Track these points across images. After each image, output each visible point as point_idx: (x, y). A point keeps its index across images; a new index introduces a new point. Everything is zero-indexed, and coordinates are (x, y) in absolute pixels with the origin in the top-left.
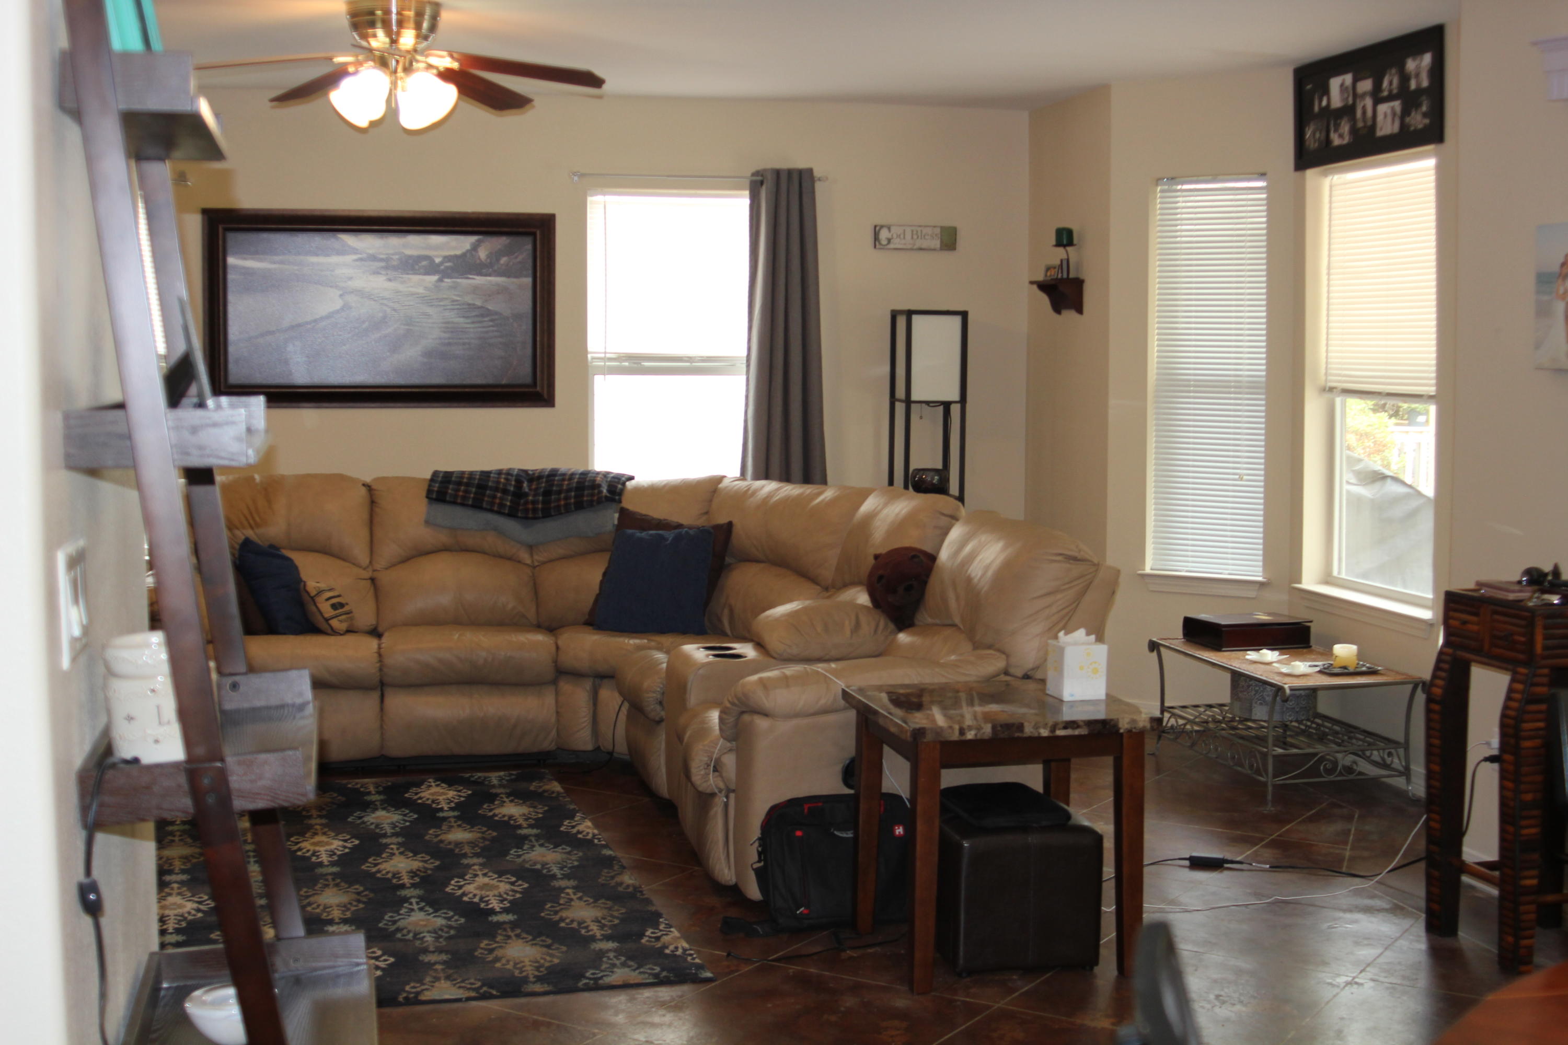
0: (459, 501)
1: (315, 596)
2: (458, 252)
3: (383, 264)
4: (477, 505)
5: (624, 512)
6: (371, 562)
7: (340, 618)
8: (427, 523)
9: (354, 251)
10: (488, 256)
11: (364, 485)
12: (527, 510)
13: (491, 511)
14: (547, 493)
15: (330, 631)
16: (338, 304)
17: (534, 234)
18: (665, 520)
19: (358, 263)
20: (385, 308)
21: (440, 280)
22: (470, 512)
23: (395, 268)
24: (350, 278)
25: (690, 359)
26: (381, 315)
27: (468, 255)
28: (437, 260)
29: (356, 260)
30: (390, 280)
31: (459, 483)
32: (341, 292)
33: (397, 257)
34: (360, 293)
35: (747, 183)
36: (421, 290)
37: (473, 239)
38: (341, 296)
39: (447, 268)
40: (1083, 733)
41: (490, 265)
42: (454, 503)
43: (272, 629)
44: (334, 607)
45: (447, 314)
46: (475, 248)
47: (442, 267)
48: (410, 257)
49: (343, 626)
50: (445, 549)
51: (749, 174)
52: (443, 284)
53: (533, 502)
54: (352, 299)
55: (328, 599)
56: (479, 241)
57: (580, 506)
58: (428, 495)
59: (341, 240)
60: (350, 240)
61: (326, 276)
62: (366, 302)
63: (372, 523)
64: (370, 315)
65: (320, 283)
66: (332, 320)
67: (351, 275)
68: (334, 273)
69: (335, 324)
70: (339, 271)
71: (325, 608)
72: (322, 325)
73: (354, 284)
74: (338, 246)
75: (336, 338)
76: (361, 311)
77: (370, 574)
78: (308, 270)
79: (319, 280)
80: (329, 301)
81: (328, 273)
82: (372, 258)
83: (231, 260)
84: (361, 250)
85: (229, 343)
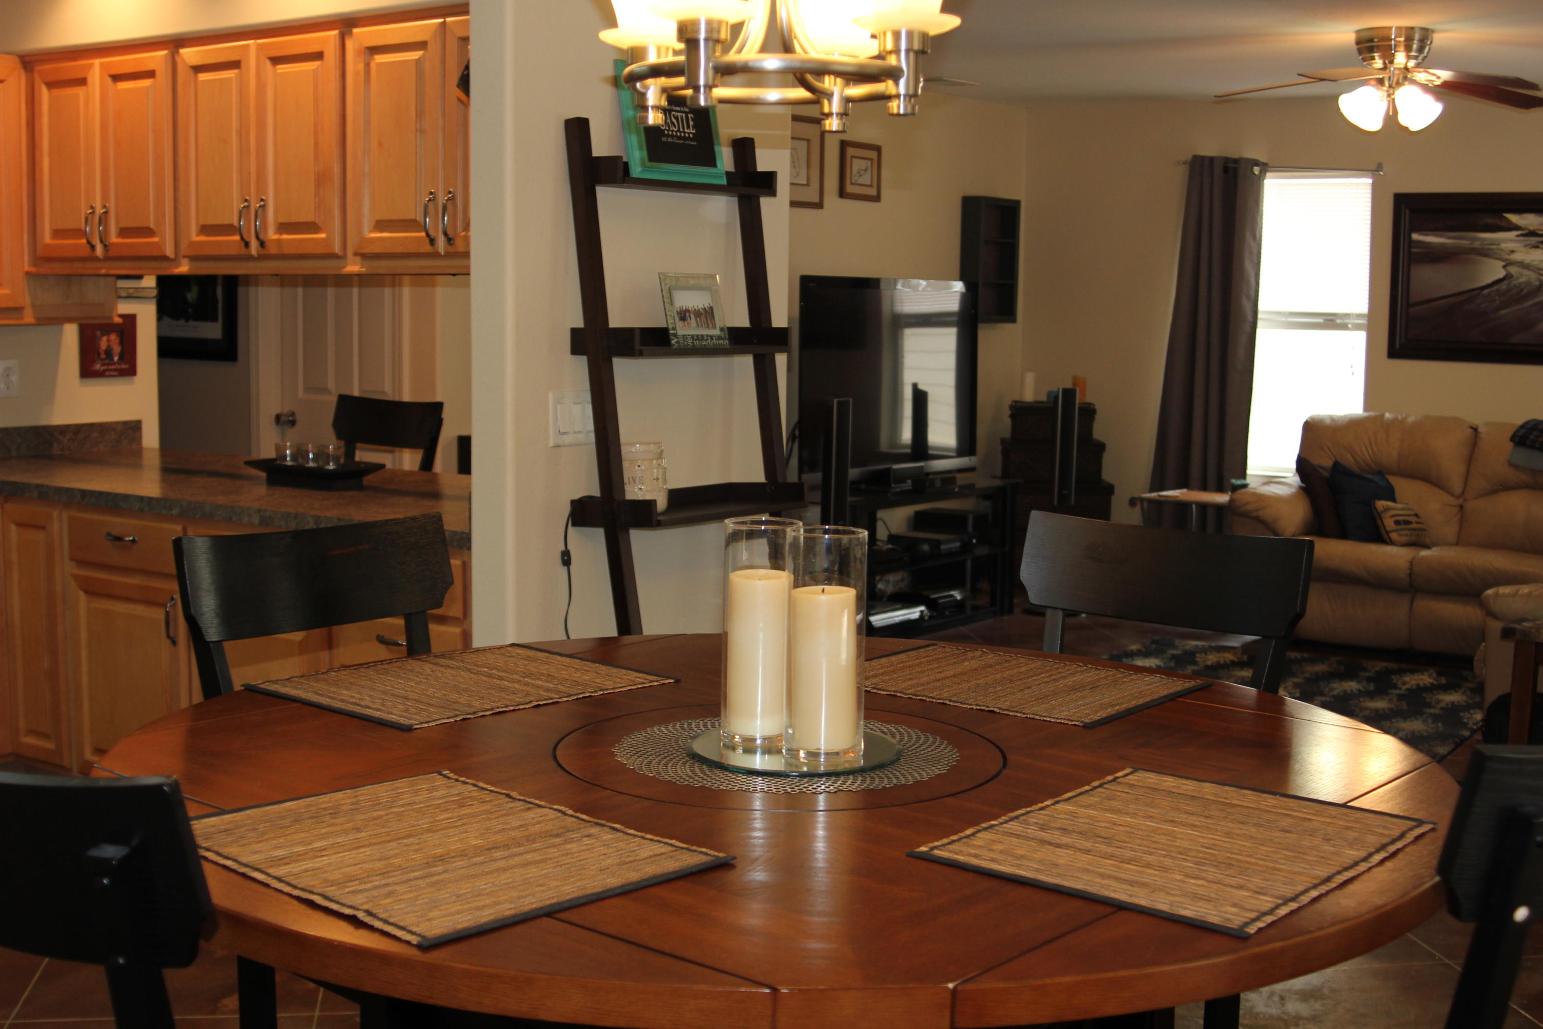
0: (1537, 445)
1: (1382, 512)
3: (1540, 239)
6: (1463, 493)
7: (1401, 532)
8: (1511, 464)
9: (1516, 228)
11: (1471, 427)
15: (1388, 541)
16: (1501, 274)
19: (1521, 238)
24: (1513, 252)
26: (1537, 283)
29: (1518, 236)
31: (1541, 431)
32: (1503, 264)
34: (1522, 265)
38: (1504, 267)
42: (1532, 448)
43: (1344, 535)
44: (1397, 523)
49: (1403, 539)
50: (1524, 486)
54: (1513, 270)
55: (1393, 516)
58: (1513, 439)
59: (1506, 218)
60: (1514, 218)
61: (1492, 249)
62: (1526, 272)
63: (1470, 460)
64: (1528, 283)
65: (1487, 255)
66: (1495, 288)
67: (1514, 249)
68: (1499, 247)
69: (1497, 291)
70: (1503, 246)
71: (1389, 523)
72: (1486, 292)
73: (1517, 257)
74: (1503, 224)
75: (1497, 302)
76: (1521, 280)
77: (1460, 501)
78: (1476, 244)
79: (1486, 253)
80: (1493, 271)
81: (1494, 247)
82: (1532, 234)
83: (1415, 236)
84: (1523, 226)
85: (1409, 305)
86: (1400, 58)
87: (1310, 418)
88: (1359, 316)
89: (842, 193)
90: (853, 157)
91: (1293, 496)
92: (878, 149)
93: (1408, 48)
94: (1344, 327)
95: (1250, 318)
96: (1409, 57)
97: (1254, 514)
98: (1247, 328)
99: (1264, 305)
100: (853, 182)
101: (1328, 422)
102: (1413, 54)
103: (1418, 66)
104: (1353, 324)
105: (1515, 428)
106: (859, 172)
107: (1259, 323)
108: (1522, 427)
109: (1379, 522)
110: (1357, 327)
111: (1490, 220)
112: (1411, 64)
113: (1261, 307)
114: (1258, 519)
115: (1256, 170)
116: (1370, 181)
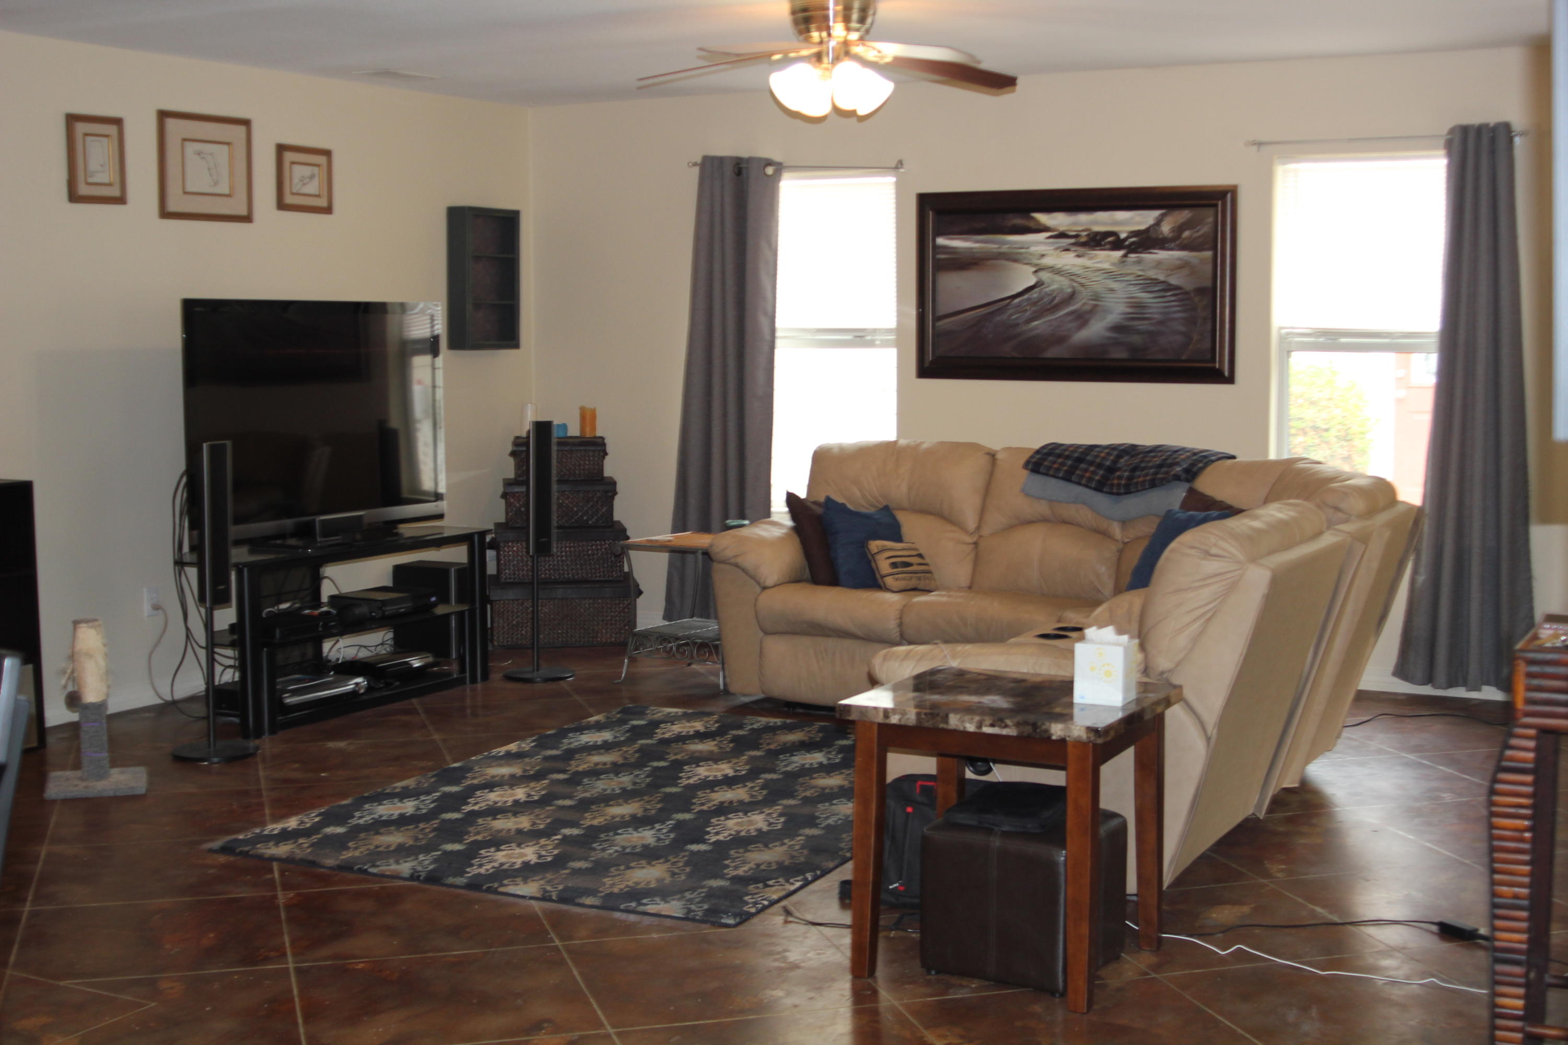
0: (1051, 473)
1: (876, 553)
2: (1142, 227)
3: (1072, 241)
4: (1067, 478)
5: (1192, 492)
6: (978, 529)
7: (897, 576)
8: (1026, 493)
9: (1045, 229)
10: (1173, 230)
11: (989, 454)
12: (1112, 485)
13: (1079, 484)
14: (1134, 470)
15: (884, 587)
16: (1032, 281)
17: (1216, 206)
18: (1221, 502)
19: (1051, 240)
20: (1075, 284)
21: (1125, 256)
22: (1062, 483)
23: (1083, 245)
24: (1043, 256)
25: (1388, 335)
26: (1069, 290)
27: (1151, 229)
28: (1123, 236)
29: (1048, 238)
30: (1078, 256)
31: (1059, 456)
32: (1034, 269)
33: (1085, 233)
35: (1442, 142)
36: (1106, 266)
37: (1156, 213)
38: (1036, 272)
39: (1133, 243)
40: (1011, 734)
41: (1173, 240)
42: (1047, 474)
43: (833, 581)
44: (894, 565)
45: (1132, 288)
46: (1158, 223)
47: (1127, 243)
48: (1097, 233)
49: (901, 584)
50: (1044, 520)
51: (1445, 132)
52: (1128, 259)
53: (1120, 478)
54: (1045, 276)
55: (889, 558)
56: (1163, 215)
57: (1153, 484)
58: (1026, 465)
59: (1033, 218)
60: (1042, 218)
61: (1022, 253)
62: (1057, 278)
63: (987, 491)
64: (1061, 290)
65: (1016, 261)
66: (1026, 297)
67: (1044, 253)
68: (1028, 250)
69: (1029, 299)
70: (1033, 249)
71: (884, 566)
72: (1017, 300)
73: (1047, 261)
74: (1032, 224)
75: (1028, 313)
76: (1052, 287)
77: (975, 539)
78: (1005, 249)
79: (1013, 257)
80: (1023, 278)
81: (1022, 251)
82: (1062, 235)
83: (941, 241)
84: (1052, 227)
85: (936, 319)
86: (838, 30)
87: (819, 447)
88: (888, 331)
89: (282, 205)
90: (293, 163)
91: (781, 539)
92: (327, 153)
93: (847, 19)
94: (871, 344)
95: (768, 337)
96: (848, 29)
97: (733, 561)
98: (766, 348)
99: (781, 322)
100: (294, 191)
101: (836, 451)
102: (854, 25)
103: (861, 39)
104: (881, 340)
105: (1030, 454)
106: (301, 181)
107: (779, 343)
108: (1038, 452)
109: (873, 564)
110: (885, 344)
111: (1018, 221)
112: (854, 36)
113: (778, 324)
114: (737, 565)
115: (770, 171)
116: (894, 179)
